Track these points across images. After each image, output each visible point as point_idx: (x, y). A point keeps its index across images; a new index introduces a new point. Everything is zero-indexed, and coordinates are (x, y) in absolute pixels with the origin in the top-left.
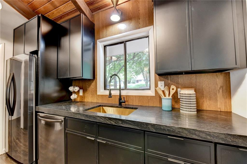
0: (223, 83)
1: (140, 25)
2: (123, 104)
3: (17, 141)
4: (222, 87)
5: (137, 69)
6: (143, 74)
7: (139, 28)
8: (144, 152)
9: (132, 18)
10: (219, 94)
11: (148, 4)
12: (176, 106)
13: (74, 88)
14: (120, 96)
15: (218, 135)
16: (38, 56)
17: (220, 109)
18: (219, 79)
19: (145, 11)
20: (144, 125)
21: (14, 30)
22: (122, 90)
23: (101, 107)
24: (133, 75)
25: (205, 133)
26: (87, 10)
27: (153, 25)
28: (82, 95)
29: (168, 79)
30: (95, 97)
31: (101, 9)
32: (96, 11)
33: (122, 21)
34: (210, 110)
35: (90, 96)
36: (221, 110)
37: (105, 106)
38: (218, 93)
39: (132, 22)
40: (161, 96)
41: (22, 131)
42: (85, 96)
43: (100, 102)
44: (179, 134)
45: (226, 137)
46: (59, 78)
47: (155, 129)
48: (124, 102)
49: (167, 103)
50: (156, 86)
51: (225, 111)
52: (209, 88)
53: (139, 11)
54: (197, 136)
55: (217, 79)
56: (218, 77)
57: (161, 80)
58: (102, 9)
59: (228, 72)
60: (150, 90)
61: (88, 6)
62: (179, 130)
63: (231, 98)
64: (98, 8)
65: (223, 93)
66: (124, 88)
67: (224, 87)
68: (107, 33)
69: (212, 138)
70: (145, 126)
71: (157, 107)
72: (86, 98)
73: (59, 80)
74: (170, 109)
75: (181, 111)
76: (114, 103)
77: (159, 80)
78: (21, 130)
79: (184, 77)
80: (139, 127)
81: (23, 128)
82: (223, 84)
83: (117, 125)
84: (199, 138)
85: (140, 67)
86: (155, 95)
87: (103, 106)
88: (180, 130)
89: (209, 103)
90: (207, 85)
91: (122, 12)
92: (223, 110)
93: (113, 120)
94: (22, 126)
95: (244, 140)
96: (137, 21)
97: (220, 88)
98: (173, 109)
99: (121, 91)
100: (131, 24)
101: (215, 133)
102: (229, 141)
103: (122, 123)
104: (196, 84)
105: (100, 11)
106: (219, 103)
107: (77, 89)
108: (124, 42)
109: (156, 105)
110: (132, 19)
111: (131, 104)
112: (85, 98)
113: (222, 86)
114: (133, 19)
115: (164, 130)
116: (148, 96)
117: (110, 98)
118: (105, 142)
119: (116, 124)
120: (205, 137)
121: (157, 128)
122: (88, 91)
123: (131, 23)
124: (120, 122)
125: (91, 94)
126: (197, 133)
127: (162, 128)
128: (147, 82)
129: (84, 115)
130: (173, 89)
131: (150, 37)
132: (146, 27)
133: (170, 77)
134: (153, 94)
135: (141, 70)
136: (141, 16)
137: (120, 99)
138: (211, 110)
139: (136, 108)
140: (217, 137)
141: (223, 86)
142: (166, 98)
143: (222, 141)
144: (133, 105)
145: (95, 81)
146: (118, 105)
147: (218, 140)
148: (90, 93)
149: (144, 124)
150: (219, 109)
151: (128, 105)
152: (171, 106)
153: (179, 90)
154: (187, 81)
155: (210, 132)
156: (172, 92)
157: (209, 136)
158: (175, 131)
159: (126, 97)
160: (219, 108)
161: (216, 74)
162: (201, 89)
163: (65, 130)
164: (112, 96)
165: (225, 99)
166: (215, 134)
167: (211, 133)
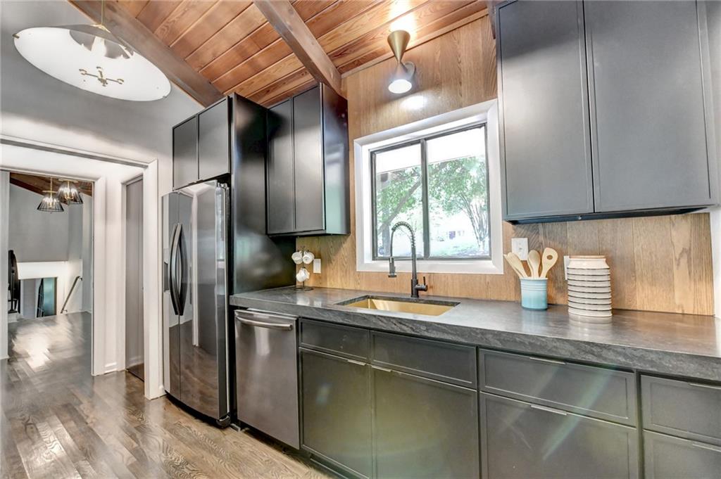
0: (690, 241)
1: (462, 99)
2: (421, 293)
3: (187, 371)
4: (686, 251)
5: (452, 198)
6: (470, 212)
7: (461, 107)
8: (478, 392)
9: (441, 83)
10: (678, 269)
11: (483, 45)
12: (560, 300)
13: (303, 255)
14: (415, 274)
15: (641, 354)
16: (229, 185)
17: (682, 307)
18: (680, 231)
19: (474, 63)
20: (477, 334)
21: (174, 129)
22: (418, 259)
23: (369, 300)
24: (438, 215)
25: (614, 351)
26: (331, 70)
27: (497, 97)
28: (320, 272)
29: (538, 233)
30: (351, 278)
31: (362, 64)
32: (349, 70)
33: (415, 90)
34: (652, 310)
35: (339, 274)
36: (683, 311)
37: (377, 298)
38: (675, 267)
39: (443, 92)
40: (519, 275)
41: (197, 351)
42: (326, 275)
43: (363, 289)
44: (555, 352)
45: (660, 359)
46: (269, 232)
47: (501, 343)
48: (425, 290)
49: (533, 291)
50: (507, 249)
51: (696, 313)
52: (650, 254)
53: (459, 63)
54: (596, 356)
55: (672, 231)
56: (676, 225)
57: (518, 236)
58: (365, 63)
59: (705, 213)
60: (490, 259)
61: (332, 61)
62: (555, 345)
63: (712, 280)
64: (356, 63)
65: (689, 266)
66: (423, 255)
67: (692, 253)
68: (380, 121)
69: (628, 361)
70: (479, 336)
71: (508, 301)
72: (328, 279)
73: (271, 238)
74: (544, 306)
75: (570, 310)
76: (399, 291)
77: (514, 235)
78: (193, 350)
79: (581, 226)
80: (466, 339)
81: (197, 345)
82: (690, 244)
83: (416, 333)
84: (601, 360)
85: (459, 192)
86: (504, 272)
87: (372, 298)
88: (558, 344)
89: (650, 292)
90: (645, 247)
91: (415, 69)
92: (689, 310)
93: (407, 324)
94: (196, 342)
95: (701, 365)
96: (456, 90)
97: (681, 255)
98: (550, 306)
99: (417, 262)
100: (440, 97)
101: (635, 350)
102: (668, 367)
103: (427, 330)
104: (613, 245)
105: (359, 68)
106: (677, 294)
107: (308, 257)
108: (421, 141)
109: (505, 297)
110: (441, 85)
111: (442, 294)
112: (326, 278)
113: (687, 248)
114: (443, 84)
115: (522, 343)
116: (486, 275)
117: (392, 278)
118: (389, 371)
119: (413, 333)
120: (614, 358)
121: (506, 339)
122: (334, 263)
123: (438, 95)
124: (423, 328)
125: (341, 269)
126: (595, 350)
127: (518, 339)
128: (482, 236)
129: (340, 313)
130: (550, 257)
131: (488, 125)
132: (479, 102)
133: (544, 228)
134: (500, 271)
135: (462, 202)
136: (465, 74)
137: (415, 281)
138: (655, 310)
139: (454, 304)
140: (640, 358)
141: (690, 249)
142: (532, 278)
143: (652, 367)
144: (447, 297)
145: (352, 238)
146: (410, 297)
147: (642, 364)
148: (339, 268)
149: (478, 331)
150: (679, 309)
151: (433, 296)
152: (544, 299)
153: (566, 258)
154: (588, 237)
155: (624, 348)
156: (548, 265)
157: (624, 357)
158: (546, 346)
159: (430, 277)
160: (679, 306)
161: (670, 218)
162: (627, 258)
163: (298, 346)
164: (395, 274)
165: (695, 281)
166: (635, 353)
167: (628, 352)
